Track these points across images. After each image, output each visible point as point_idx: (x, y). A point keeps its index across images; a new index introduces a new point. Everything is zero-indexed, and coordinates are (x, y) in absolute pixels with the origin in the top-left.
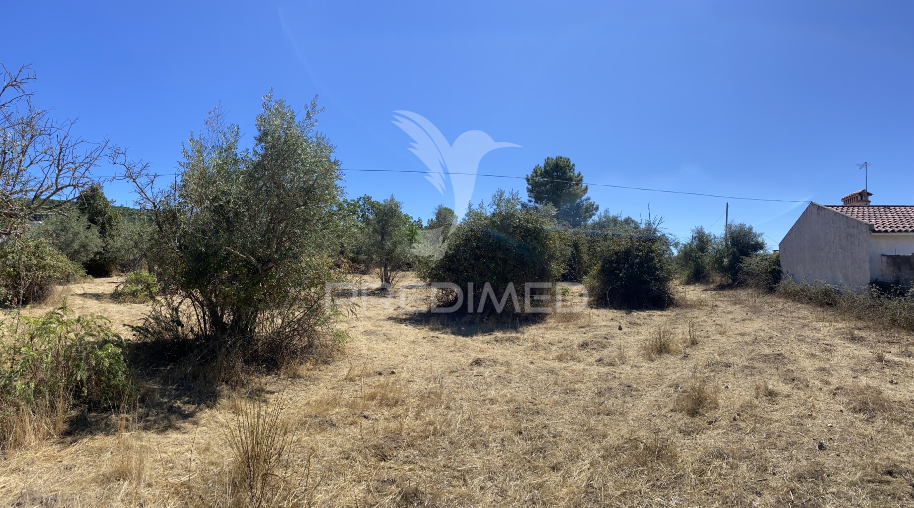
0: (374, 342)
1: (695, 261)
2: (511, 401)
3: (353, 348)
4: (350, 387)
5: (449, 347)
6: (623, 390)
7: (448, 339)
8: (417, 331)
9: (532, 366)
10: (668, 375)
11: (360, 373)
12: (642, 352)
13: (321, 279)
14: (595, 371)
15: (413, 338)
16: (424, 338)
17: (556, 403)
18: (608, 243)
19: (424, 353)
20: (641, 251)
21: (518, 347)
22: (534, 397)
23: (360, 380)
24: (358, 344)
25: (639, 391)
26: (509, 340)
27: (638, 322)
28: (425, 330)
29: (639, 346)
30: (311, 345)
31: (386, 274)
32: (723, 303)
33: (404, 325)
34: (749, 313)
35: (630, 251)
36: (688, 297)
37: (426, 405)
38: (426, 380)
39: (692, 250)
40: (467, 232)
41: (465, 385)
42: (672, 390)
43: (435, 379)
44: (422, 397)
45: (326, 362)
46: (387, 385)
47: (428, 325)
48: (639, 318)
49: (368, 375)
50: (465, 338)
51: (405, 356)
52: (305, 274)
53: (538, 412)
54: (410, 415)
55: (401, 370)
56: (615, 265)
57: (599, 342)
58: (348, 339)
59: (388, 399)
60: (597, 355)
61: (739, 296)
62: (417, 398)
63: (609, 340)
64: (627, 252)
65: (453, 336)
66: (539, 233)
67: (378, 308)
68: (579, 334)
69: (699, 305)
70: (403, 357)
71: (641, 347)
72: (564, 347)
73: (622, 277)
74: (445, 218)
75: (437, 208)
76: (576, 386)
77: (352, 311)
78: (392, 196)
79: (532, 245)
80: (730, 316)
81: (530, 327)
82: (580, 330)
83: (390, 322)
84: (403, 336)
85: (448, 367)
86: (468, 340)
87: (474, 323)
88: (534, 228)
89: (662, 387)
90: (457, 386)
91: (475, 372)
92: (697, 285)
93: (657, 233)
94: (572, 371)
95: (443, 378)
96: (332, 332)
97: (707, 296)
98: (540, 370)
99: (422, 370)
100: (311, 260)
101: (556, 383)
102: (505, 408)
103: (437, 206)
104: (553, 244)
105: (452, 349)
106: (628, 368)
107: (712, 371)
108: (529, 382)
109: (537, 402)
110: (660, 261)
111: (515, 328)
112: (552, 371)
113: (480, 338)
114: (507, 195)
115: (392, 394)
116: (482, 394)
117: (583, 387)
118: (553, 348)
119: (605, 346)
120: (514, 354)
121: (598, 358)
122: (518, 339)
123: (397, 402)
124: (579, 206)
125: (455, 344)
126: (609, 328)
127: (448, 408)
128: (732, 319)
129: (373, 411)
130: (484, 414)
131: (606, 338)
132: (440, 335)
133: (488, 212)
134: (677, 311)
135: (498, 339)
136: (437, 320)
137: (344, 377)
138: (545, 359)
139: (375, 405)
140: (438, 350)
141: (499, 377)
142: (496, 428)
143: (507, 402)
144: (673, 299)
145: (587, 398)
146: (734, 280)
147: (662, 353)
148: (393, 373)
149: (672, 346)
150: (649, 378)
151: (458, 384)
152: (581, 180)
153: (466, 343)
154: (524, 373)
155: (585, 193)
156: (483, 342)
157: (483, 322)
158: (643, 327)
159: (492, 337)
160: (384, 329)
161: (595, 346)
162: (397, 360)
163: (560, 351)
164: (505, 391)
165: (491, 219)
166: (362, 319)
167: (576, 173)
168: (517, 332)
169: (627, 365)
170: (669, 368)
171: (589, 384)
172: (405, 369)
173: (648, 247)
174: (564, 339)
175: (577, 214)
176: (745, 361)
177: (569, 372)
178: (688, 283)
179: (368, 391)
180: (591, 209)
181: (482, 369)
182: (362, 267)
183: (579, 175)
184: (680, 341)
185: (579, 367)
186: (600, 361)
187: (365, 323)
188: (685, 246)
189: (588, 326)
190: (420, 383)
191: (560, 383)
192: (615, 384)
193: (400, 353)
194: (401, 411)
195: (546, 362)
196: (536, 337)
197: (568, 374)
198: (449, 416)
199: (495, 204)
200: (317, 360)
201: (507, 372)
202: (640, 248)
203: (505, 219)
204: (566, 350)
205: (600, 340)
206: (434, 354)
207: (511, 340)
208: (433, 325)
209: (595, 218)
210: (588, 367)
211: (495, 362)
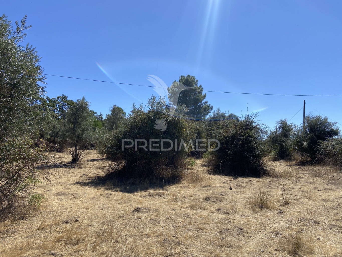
0: (64, 200)
1: (279, 144)
2: (160, 235)
3: (46, 206)
4: (42, 235)
5: (118, 200)
6: (238, 231)
7: (117, 195)
8: (97, 190)
9: (173, 212)
10: (269, 224)
11: (50, 223)
12: (247, 206)
13: (22, 155)
14: (216, 216)
15: (93, 196)
16: (101, 195)
17: (191, 237)
18: (220, 131)
19: (101, 205)
20: (243, 136)
21: (164, 199)
22: (175, 232)
23: (50, 228)
24: (51, 202)
25: (249, 233)
26: (158, 195)
27: (242, 185)
28: (102, 189)
29: (245, 201)
30: (10, 206)
31: (76, 152)
32: (305, 176)
33: (87, 187)
34: (329, 185)
35: (235, 136)
36: (277, 169)
37: (101, 241)
38: (101, 223)
39: (277, 136)
40: (132, 123)
41: (129, 225)
42: (274, 235)
43: (108, 222)
44: (98, 236)
45: (22, 218)
46: (72, 229)
47: (104, 186)
48: (243, 182)
49: (58, 224)
50: (129, 194)
51: (87, 209)
52: (9, 151)
53: (179, 243)
54: (88, 249)
55: (83, 218)
56: (225, 146)
57: (217, 197)
58: (43, 200)
59: (72, 240)
60: (216, 206)
61: (318, 171)
62: (94, 237)
63: (224, 196)
64: (233, 137)
65: (121, 193)
66: (177, 124)
67: (68, 176)
68: (203, 191)
69: (286, 176)
70: (85, 209)
71: (247, 202)
72: (193, 200)
73: (230, 154)
74: (117, 114)
75: (112, 107)
76: (204, 226)
77: (47, 179)
78: (84, 97)
79: (172, 132)
80: (313, 186)
81: (171, 186)
82: (204, 188)
83: (78, 186)
84: (86, 195)
85: (117, 214)
86: (131, 195)
87: (135, 184)
88: (174, 120)
89: (266, 232)
90: (123, 226)
91: (135, 216)
92: (282, 161)
93: (253, 123)
94: (201, 216)
95: (113, 222)
96: (29, 195)
97: (291, 169)
98: (179, 215)
99: (99, 217)
100: (14, 141)
101: (190, 224)
102: (156, 240)
103: (112, 106)
104: (186, 131)
105: (120, 202)
106: (239, 216)
107: (305, 225)
108: (172, 223)
109: (178, 236)
110: (256, 143)
111: (162, 187)
112: (187, 216)
113: (139, 193)
114: (157, 100)
115: (75, 236)
116: (140, 231)
117: (208, 227)
118: (187, 200)
119: (221, 200)
120: (161, 204)
121: (217, 208)
122: (164, 194)
123: (78, 241)
124: (200, 107)
125: (122, 198)
126: (223, 188)
127: (117, 241)
128: (315, 188)
129: (60, 249)
130: (141, 245)
131: (221, 195)
132: (112, 193)
133: (146, 110)
134: (270, 179)
135: (150, 194)
136: (111, 182)
137: (37, 228)
138: (181, 207)
139: (61, 245)
140: (111, 203)
141: (152, 219)
142: (150, 254)
143: (157, 236)
144: (266, 170)
145: (212, 235)
146: (313, 159)
147: (263, 208)
148: (77, 221)
149: (270, 204)
150: (255, 225)
151: (124, 225)
152: (202, 90)
153: (129, 197)
154: (168, 217)
155: (204, 99)
156: (141, 196)
157: (141, 183)
158: (246, 189)
159: (147, 193)
160: (72, 190)
161: (215, 200)
162: (81, 212)
163: (192, 202)
164: (155, 229)
165: (147, 115)
166: (55, 184)
167: (199, 85)
168: (163, 190)
169: (238, 214)
170: (269, 219)
171: (213, 225)
172: (86, 217)
173: (247, 133)
174: (193, 194)
175: (199, 113)
176: (332, 221)
177: (198, 217)
178: (275, 159)
179: (56, 235)
180: (208, 109)
181: (140, 214)
182: (57, 146)
183: (200, 87)
184: (275, 201)
185: (205, 213)
186: (219, 210)
187: (58, 187)
188: (273, 133)
189: (209, 186)
190: (97, 226)
191: (192, 223)
192: (231, 226)
193: (83, 206)
194: (81, 247)
195: (182, 209)
196: (175, 193)
197: (198, 218)
198: (117, 247)
199: (150, 105)
200: (15, 218)
201: (157, 216)
202: (242, 134)
203: (156, 115)
204: (195, 202)
205: (218, 196)
206: (107, 205)
207: (159, 195)
208: (108, 186)
209: (211, 114)
210: (211, 214)
211: (149, 210)
